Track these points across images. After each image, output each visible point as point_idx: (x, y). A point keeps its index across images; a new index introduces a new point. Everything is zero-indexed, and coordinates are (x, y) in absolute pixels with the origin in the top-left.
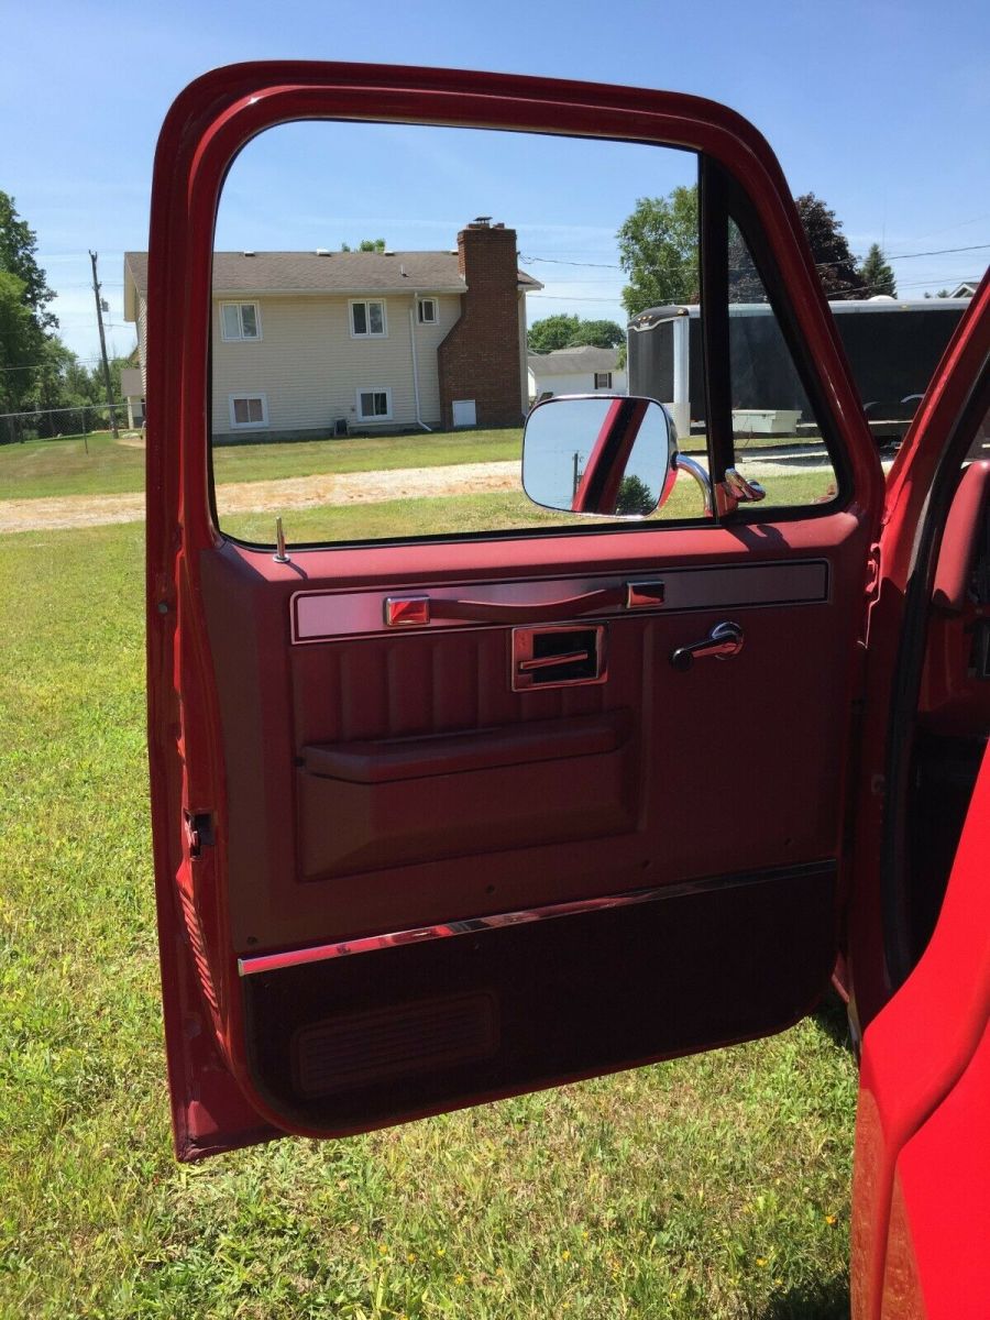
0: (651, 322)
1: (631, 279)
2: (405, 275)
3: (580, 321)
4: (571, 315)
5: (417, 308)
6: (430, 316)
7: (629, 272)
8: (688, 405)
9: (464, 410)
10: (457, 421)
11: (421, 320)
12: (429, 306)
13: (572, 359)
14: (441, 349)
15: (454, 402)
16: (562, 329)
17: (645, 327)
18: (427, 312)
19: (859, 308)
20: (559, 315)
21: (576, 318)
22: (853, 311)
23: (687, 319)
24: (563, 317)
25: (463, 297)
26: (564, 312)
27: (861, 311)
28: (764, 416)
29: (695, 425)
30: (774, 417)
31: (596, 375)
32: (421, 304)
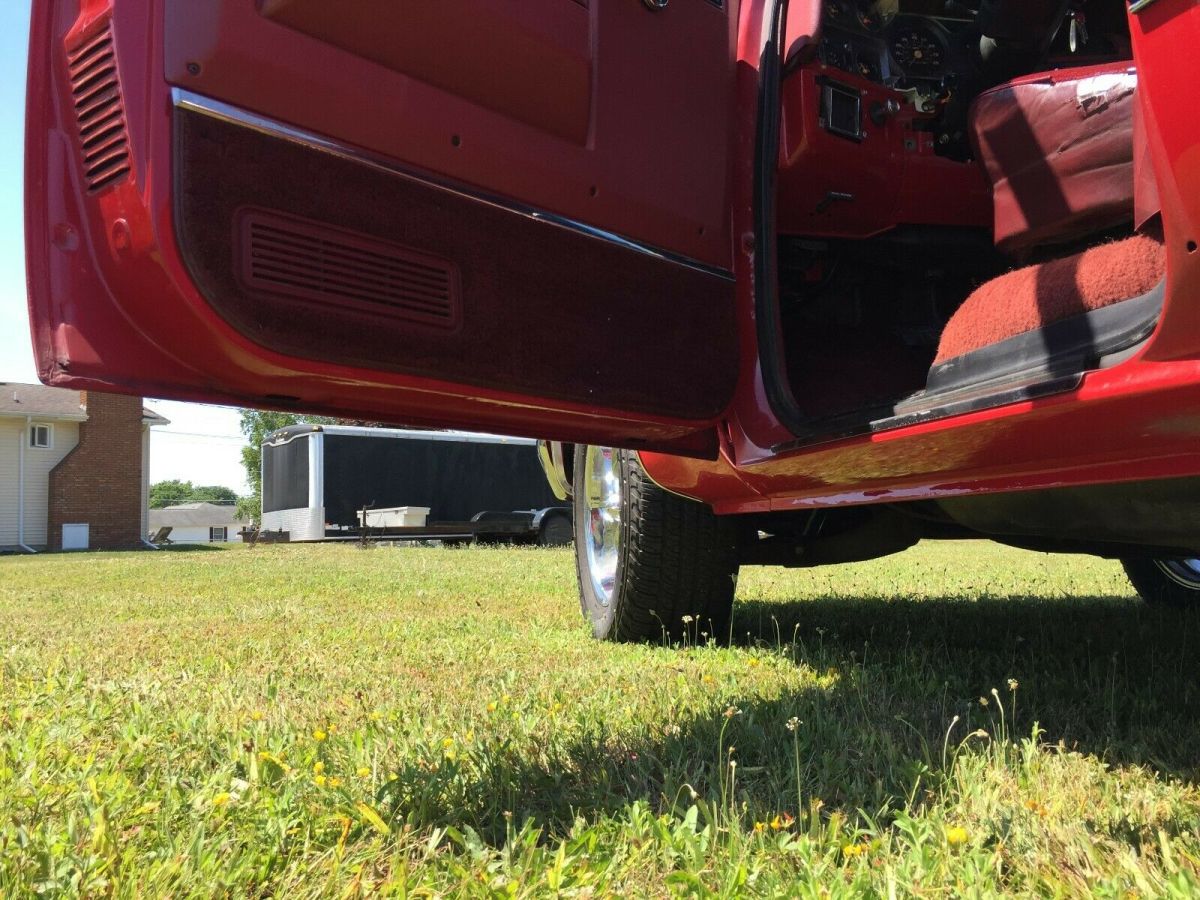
0: (287, 437)
1: (251, 440)
2: (18, 401)
3: (193, 487)
4: (184, 481)
5: (29, 435)
6: (43, 440)
7: (248, 434)
8: (323, 509)
9: (76, 533)
10: (66, 545)
11: (33, 443)
12: (43, 433)
13: (186, 513)
14: (52, 474)
15: (64, 525)
16: (175, 493)
17: (281, 442)
18: (40, 436)
19: (468, 438)
20: (172, 480)
21: (189, 484)
22: (464, 440)
23: (321, 434)
24: (176, 482)
25: (82, 425)
26: (177, 479)
27: (470, 441)
28: (397, 512)
29: (329, 527)
30: (406, 512)
31: (211, 529)
32: (33, 430)
